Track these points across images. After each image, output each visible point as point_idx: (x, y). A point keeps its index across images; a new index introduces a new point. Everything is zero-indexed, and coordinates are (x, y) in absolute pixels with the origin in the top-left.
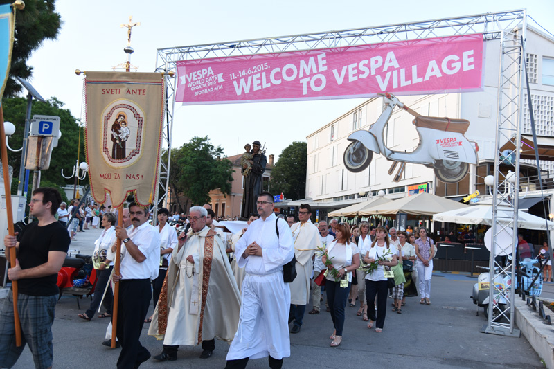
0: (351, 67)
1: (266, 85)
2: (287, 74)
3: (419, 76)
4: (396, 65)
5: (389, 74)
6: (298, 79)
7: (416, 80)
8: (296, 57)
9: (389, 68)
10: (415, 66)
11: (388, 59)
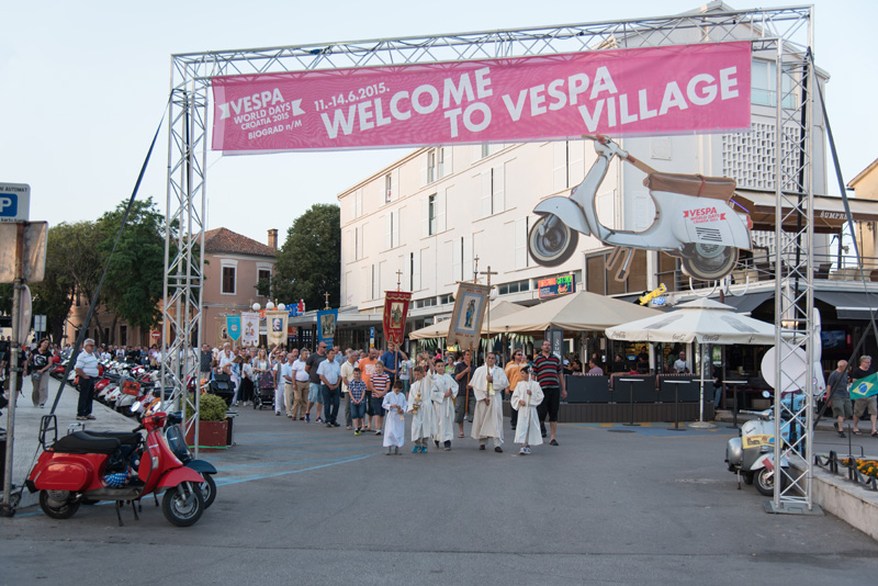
0: (534, 91)
1: (382, 121)
2: (420, 102)
3: (650, 108)
4: (613, 89)
5: (600, 103)
6: (440, 110)
7: (646, 113)
8: (436, 73)
9: (600, 93)
10: (645, 91)
11: (597, 79)
